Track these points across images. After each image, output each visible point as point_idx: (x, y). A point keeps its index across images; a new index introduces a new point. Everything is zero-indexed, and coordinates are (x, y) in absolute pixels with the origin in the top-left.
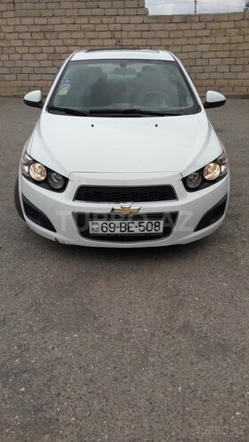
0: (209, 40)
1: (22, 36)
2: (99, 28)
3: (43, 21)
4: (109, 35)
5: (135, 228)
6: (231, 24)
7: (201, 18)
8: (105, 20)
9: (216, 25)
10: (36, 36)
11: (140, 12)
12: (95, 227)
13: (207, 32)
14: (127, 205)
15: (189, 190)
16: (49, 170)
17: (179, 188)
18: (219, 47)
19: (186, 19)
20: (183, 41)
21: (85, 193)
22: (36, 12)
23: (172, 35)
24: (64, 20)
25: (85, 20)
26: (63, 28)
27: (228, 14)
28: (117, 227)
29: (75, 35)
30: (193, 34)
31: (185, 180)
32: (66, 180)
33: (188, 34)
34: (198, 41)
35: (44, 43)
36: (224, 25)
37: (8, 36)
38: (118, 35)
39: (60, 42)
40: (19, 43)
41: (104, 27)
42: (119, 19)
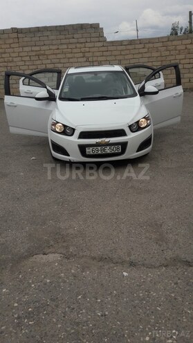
0: (147, 55)
1: (24, 59)
2: (75, 51)
3: (38, 48)
4: (81, 55)
5: (108, 150)
6: (160, 44)
7: (140, 41)
8: (78, 45)
9: (151, 45)
10: (33, 58)
11: (101, 39)
12: (89, 151)
13: (146, 50)
14: (103, 139)
15: (132, 131)
16: (65, 126)
17: (127, 130)
18: (154, 59)
19: (131, 42)
20: (130, 56)
21: (84, 135)
22: (33, 43)
23: (123, 53)
24: (51, 47)
25: (65, 46)
26: (51, 52)
27: (158, 38)
28: (99, 151)
29: (59, 56)
30: (137, 51)
31: (130, 127)
32: (74, 130)
33: (133, 52)
34: (140, 56)
35: (39, 62)
36: (156, 45)
37: (15, 59)
38: (87, 55)
39: (49, 61)
40: (22, 63)
41: (78, 50)
42: (87, 45)
